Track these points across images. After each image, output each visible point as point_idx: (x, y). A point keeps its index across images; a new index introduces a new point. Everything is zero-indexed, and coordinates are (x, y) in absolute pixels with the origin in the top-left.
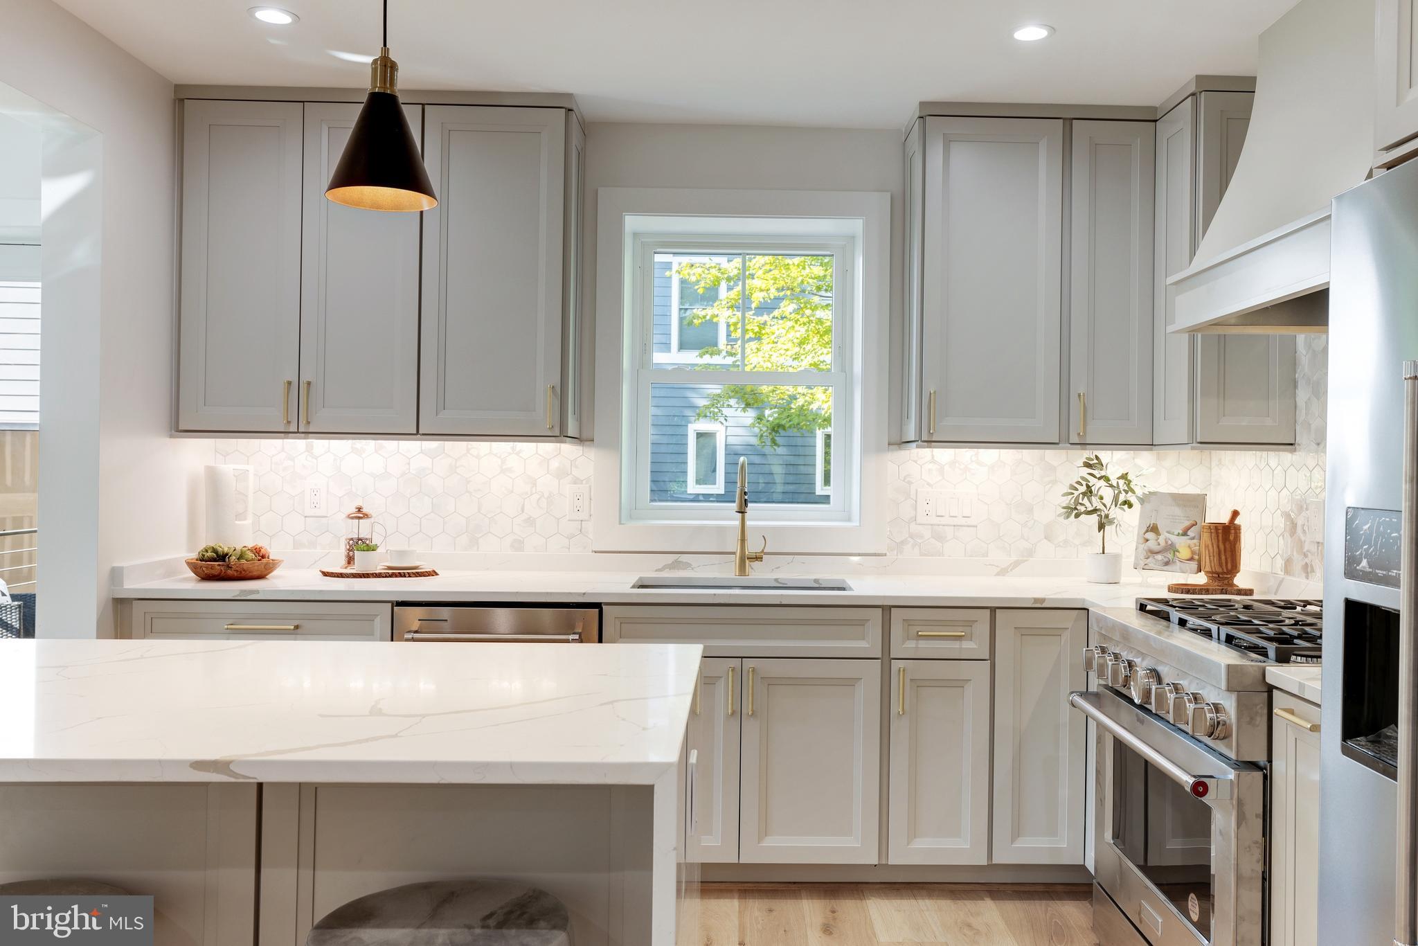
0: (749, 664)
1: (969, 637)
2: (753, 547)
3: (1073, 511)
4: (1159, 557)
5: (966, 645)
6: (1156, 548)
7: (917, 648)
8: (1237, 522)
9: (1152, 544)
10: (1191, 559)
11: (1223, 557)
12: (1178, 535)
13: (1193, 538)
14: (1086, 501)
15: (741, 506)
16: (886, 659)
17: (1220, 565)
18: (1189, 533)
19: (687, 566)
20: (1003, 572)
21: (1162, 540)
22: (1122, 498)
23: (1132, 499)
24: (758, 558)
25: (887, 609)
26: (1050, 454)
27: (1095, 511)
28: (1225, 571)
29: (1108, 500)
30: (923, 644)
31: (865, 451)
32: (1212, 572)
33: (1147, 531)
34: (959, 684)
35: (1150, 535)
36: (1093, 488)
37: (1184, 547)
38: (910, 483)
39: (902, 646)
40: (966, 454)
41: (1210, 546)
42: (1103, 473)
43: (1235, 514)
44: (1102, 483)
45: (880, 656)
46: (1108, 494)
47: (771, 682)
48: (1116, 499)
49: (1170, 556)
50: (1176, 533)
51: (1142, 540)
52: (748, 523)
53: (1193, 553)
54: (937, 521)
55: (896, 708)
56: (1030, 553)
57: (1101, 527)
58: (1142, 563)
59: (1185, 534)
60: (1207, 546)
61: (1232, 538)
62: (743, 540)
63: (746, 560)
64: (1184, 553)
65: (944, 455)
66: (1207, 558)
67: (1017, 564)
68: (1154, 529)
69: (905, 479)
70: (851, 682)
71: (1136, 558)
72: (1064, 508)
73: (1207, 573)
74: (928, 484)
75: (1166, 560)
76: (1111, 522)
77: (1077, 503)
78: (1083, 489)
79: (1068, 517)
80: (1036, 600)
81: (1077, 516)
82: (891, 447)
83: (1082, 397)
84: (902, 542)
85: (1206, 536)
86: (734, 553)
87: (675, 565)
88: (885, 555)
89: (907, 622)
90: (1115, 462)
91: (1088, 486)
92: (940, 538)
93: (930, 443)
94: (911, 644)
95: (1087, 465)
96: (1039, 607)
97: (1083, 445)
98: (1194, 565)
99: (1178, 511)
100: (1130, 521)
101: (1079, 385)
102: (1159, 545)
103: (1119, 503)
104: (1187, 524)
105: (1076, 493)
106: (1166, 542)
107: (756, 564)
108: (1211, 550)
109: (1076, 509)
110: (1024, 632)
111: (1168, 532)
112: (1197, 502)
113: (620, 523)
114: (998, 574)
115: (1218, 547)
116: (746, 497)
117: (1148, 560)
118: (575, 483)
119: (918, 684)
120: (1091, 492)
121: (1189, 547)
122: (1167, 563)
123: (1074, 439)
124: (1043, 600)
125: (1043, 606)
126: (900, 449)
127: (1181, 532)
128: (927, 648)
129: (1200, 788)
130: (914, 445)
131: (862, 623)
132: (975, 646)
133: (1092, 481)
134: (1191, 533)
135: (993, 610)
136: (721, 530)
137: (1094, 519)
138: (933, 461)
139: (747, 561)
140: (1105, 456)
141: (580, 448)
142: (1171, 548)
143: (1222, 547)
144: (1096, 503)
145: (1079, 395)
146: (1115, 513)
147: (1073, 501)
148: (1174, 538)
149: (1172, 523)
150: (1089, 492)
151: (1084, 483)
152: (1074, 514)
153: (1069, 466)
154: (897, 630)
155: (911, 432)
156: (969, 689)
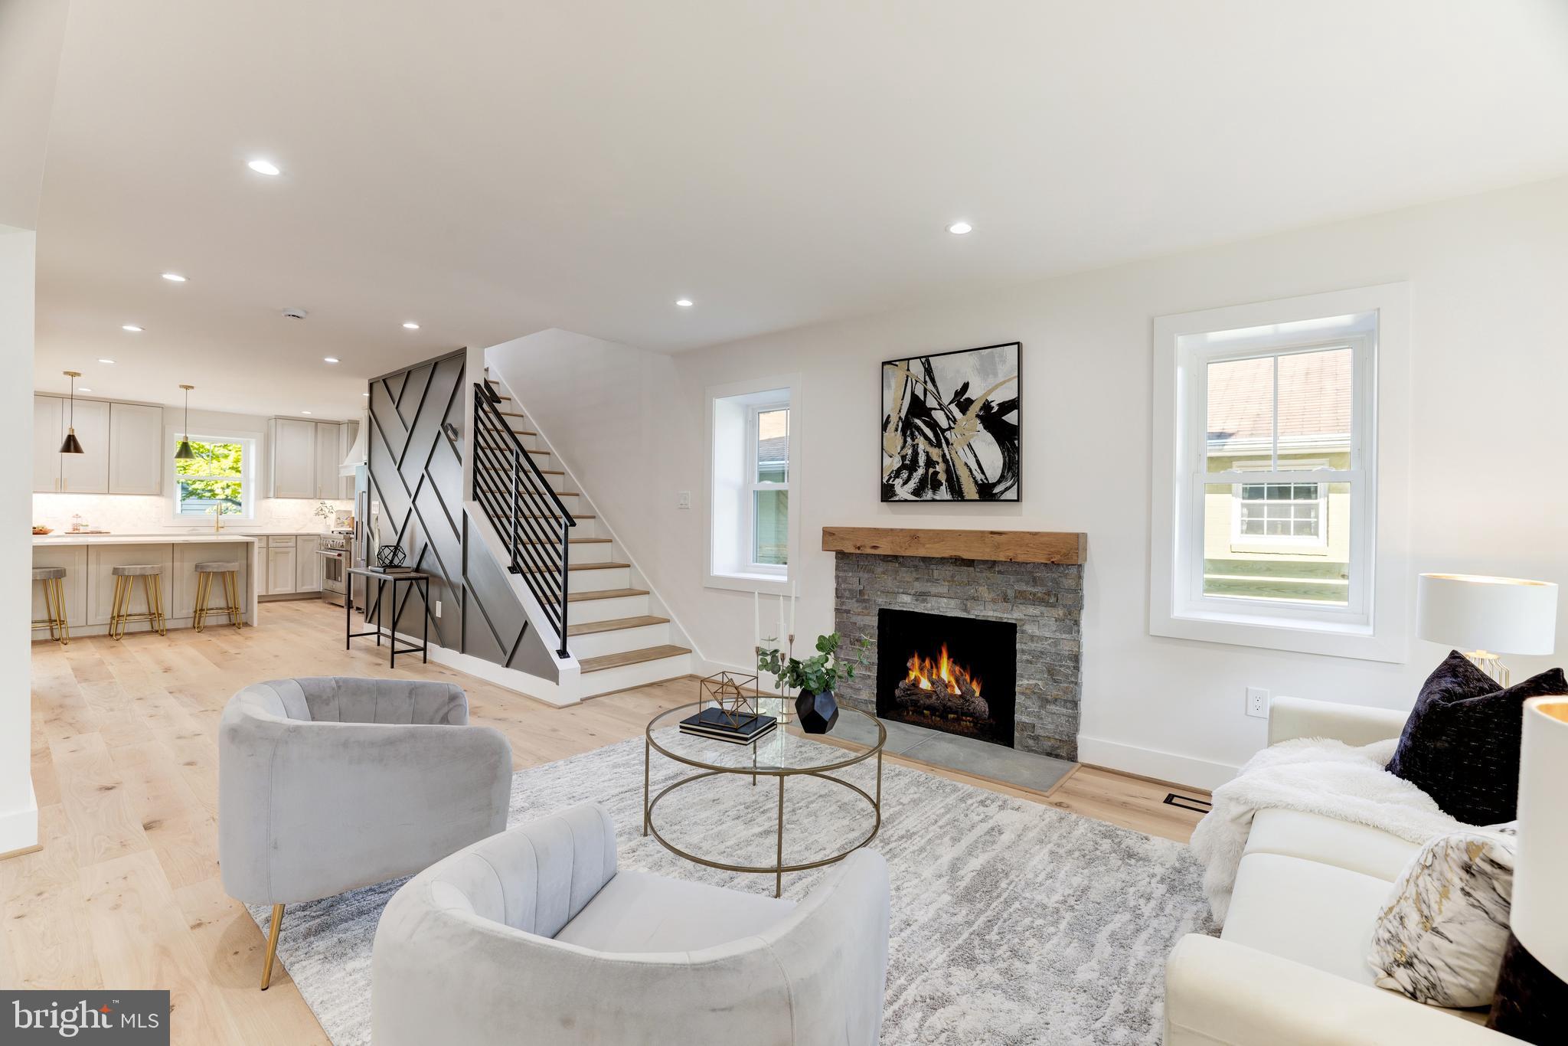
1: (290, 542)
2: (220, 525)
3: (317, 514)
4: (340, 525)
5: (290, 544)
6: (339, 523)
7: (276, 545)
10: (348, 525)
12: (345, 519)
13: (348, 520)
14: (321, 512)
16: (268, 548)
19: (197, 530)
22: (330, 511)
23: (333, 511)
24: (222, 527)
25: (268, 536)
26: (311, 501)
27: (323, 514)
29: (327, 511)
31: (257, 499)
34: (288, 553)
36: (323, 509)
37: (346, 522)
38: (271, 506)
39: (272, 544)
40: (287, 501)
42: (325, 505)
44: (325, 507)
49: (343, 524)
51: (336, 521)
53: (348, 523)
54: (278, 515)
56: (306, 525)
57: (325, 518)
62: (217, 522)
63: (218, 528)
65: (279, 500)
67: (303, 526)
68: (339, 518)
69: (268, 504)
72: (315, 513)
73: (352, 528)
74: (275, 507)
76: (328, 517)
77: (318, 512)
79: (316, 516)
80: (307, 533)
81: (319, 516)
82: (264, 499)
83: (320, 488)
84: (267, 523)
85: (351, 520)
86: (215, 526)
87: (193, 530)
88: (262, 526)
89: (274, 539)
90: (328, 503)
92: (278, 520)
93: (277, 498)
95: (321, 503)
96: (307, 535)
97: (320, 499)
99: (345, 514)
100: (333, 517)
101: (319, 485)
104: (347, 517)
105: (318, 510)
106: (342, 521)
107: (221, 529)
110: (305, 540)
112: (349, 512)
114: (297, 529)
119: (276, 553)
122: (342, 526)
123: (318, 497)
125: (309, 534)
126: (266, 499)
128: (278, 545)
129: (339, 555)
130: (273, 498)
132: (292, 544)
133: (322, 507)
135: (296, 536)
137: (323, 516)
138: (276, 502)
140: (326, 501)
141: (157, 498)
144: (324, 512)
146: (329, 515)
148: (344, 521)
149: (343, 517)
151: (320, 508)
153: (316, 504)
154: (270, 540)
155: (272, 494)
156: (290, 554)
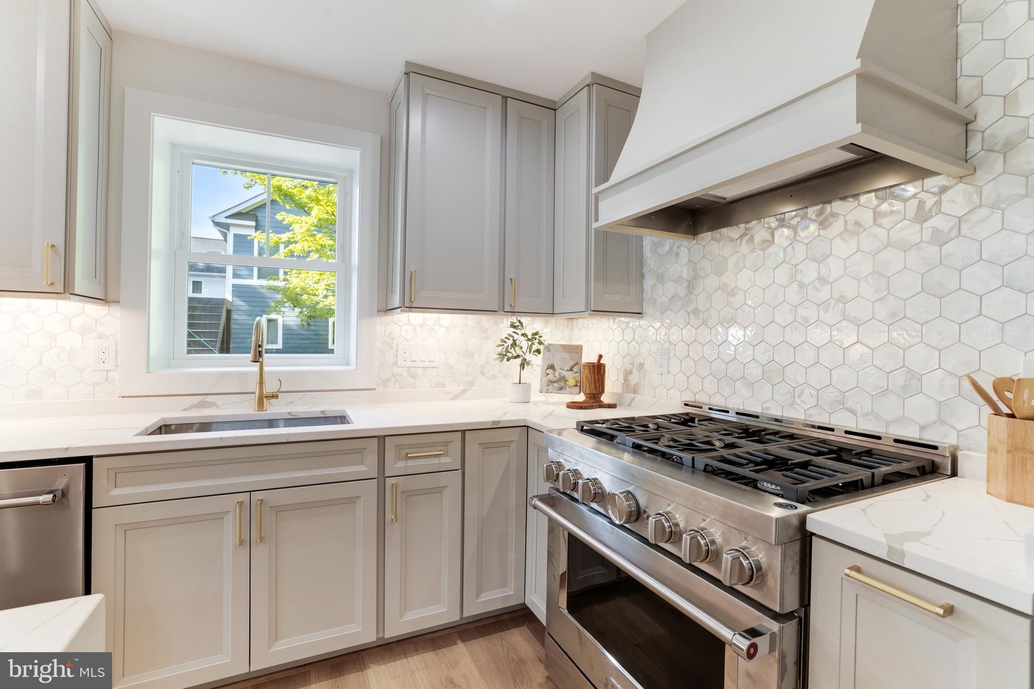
0: (256, 496)
1: (446, 454)
2: (269, 388)
3: (504, 356)
4: (556, 385)
5: (445, 460)
6: (554, 379)
7: (406, 466)
8: (602, 361)
9: (551, 377)
10: (576, 386)
11: (597, 384)
12: (567, 371)
13: (576, 373)
14: (512, 351)
15: (255, 356)
16: (382, 477)
17: (596, 389)
18: (574, 369)
19: (212, 405)
20: (455, 397)
21: (557, 374)
22: (535, 347)
23: (541, 348)
24: (274, 396)
25: (381, 439)
26: (484, 319)
27: (518, 356)
28: (598, 392)
29: (526, 349)
30: (410, 463)
31: (360, 316)
32: (590, 394)
33: (548, 369)
34: (439, 490)
35: (550, 371)
36: (517, 342)
37: (571, 378)
38: (393, 339)
39: (394, 466)
40: (432, 317)
41: (589, 377)
42: (523, 332)
43: (601, 357)
44: (523, 338)
45: (376, 476)
46: (525, 344)
47: (278, 510)
48: (530, 348)
49: (563, 384)
50: (566, 369)
51: (545, 375)
52: (266, 369)
53: (577, 382)
54: (411, 364)
55: (389, 515)
56: (472, 384)
57: (522, 366)
58: (545, 389)
59: (571, 370)
60: (587, 378)
61: (602, 372)
62: (261, 383)
63: (263, 399)
64: (571, 382)
65: (416, 317)
66: (588, 385)
67: (464, 392)
68: (552, 367)
69: (389, 335)
70: (352, 500)
71: (541, 385)
72: (498, 354)
73: (585, 394)
74: (406, 340)
75: (560, 386)
76: (528, 364)
77: (507, 351)
78: (510, 342)
79: (502, 361)
80: (494, 423)
81: (508, 360)
82: (380, 313)
83: (513, 281)
84: (388, 380)
85: (587, 371)
86: (254, 393)
87: (201, 405)
88: (375, 389)
89: (399, 447)
90: (531, 325)
91: (514, 340)
92: (414, 376)
93: (411, 308)
94: (402, 464)
95: (513, 326)
96: (496, 427)
97: (513, 313)
98: (577, 389)
99: (566, 355)
100: (537, 361)
101: (510, 273)
102: (555, 377)
103: (532, 351)
104: (572, 363)
105: (506, 345)
106: (560, 376)
107: (273, 401)
108: (590, 380)
109: (506, 355)
110: (485, 446)
111: (561, 369)
112: (577, 350)
113: (148, 372)
114: (452, 399)
115: (594, 377)
116: (260, 349)
117: (549, 387)
118: (100, 338)
119: (408, 494)
120: (516, 344)
121: (574, 378)
122: (561, 389)
123: (507, 308)
124: (499, 422)
125: (499, 426)
126: (386, 315)
127: (569, 369)
128: (412, 465)
130: (399, 310)
131: (361, 451)
132: (450, 460)
133: (516, 336)
134: (575, 369)
135: (464, 432)
136: (243, 375)
137: (519, 361)
138: (409, 323)
139: (265, 400)
141: (107, 308)
142: (563, 379)
143: (596, 377)
144: (519, 352)
145: (511, 280)
146: (529, 357)
147: (504, 350)
148: (564, 373)
149: (563, 365)
150: (514, 344)
151: (511, 339)
152: (505, 359)
153: (502, 326)
154: (390, 454)
155: (396, 301)
156: (446, 494)
